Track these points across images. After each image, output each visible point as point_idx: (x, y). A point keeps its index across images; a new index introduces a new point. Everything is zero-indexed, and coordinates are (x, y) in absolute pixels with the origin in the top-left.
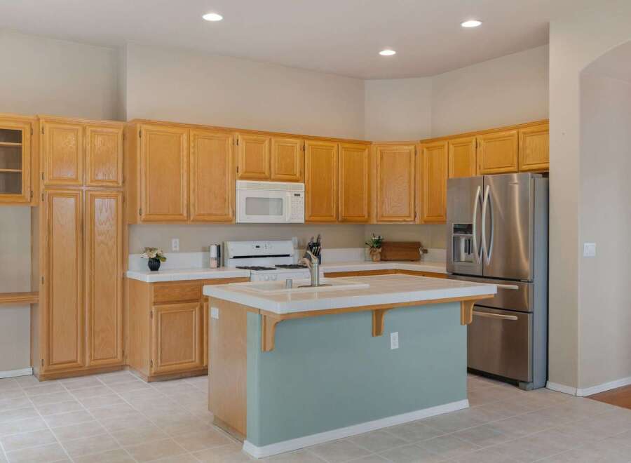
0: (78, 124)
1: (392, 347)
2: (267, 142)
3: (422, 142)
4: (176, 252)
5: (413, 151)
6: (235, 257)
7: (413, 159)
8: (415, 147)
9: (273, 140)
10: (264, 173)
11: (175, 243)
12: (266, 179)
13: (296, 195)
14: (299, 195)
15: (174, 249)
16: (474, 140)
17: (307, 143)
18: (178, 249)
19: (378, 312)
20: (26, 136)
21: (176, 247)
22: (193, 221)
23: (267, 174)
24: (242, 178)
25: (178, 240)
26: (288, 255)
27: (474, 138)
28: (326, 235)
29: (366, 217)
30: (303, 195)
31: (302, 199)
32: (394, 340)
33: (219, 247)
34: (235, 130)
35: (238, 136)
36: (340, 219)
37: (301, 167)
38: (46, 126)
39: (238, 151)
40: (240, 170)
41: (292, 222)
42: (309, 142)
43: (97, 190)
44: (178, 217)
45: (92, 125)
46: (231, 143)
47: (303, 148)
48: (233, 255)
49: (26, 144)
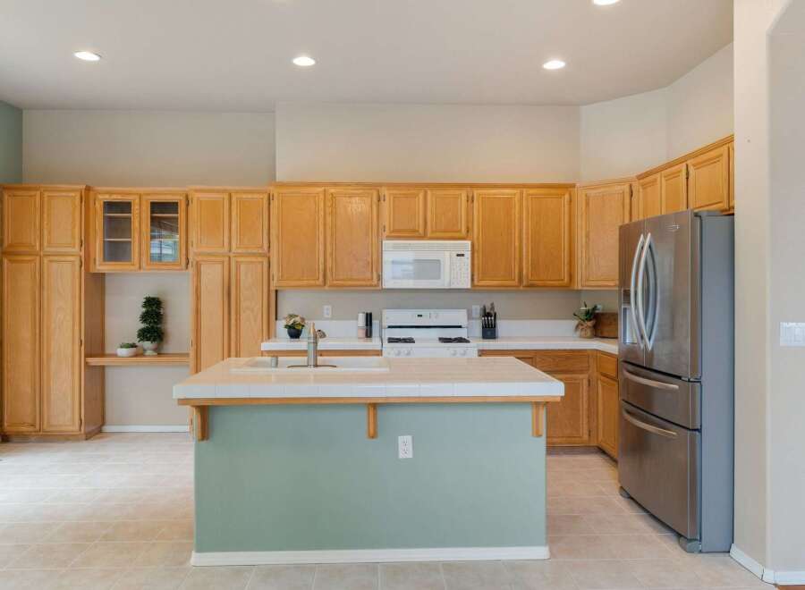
0: (224, 191)
1: (402, 455)
2: (421, 196)
3: (640, 177)
4: (327, 319)
5: (627, 190)
6: (389, 327)
7: (627, 201)
8: (631, 186)
9: (429, 192)
10: (418, 231)
11: (327, 310)
12: (423, 237)
13: (458, 255)
14: (463, 255)
15: (326, 316)
16: (684, 168)
17: (476, 192)
18: (330, 316)
20: (182, 207)
21: (328, 314)
22: (330, 286)
23: (421, 231)
24: (389, 238)
25: (330, 307)
26: (460, 327)
27: (684, 164)
28: (501, 304)
29: (566, 280)
30: (468, 254)
31: (467, 259)
32: (405, 447)
33: (371, 314)
34: (381, 185)
35: (385, 192)
36: (525, 283)
37: (467, 221)
38: (195, 196)
39: (386, 206)
40: (387, 229)
41: (453, 287)
42: (479, 191)
43: (241, 255)
44: (312, 282)
45: (237, 192)
46: (375, 199)
47: (471, 200)
48: (386, 324)
49: (181, 215)
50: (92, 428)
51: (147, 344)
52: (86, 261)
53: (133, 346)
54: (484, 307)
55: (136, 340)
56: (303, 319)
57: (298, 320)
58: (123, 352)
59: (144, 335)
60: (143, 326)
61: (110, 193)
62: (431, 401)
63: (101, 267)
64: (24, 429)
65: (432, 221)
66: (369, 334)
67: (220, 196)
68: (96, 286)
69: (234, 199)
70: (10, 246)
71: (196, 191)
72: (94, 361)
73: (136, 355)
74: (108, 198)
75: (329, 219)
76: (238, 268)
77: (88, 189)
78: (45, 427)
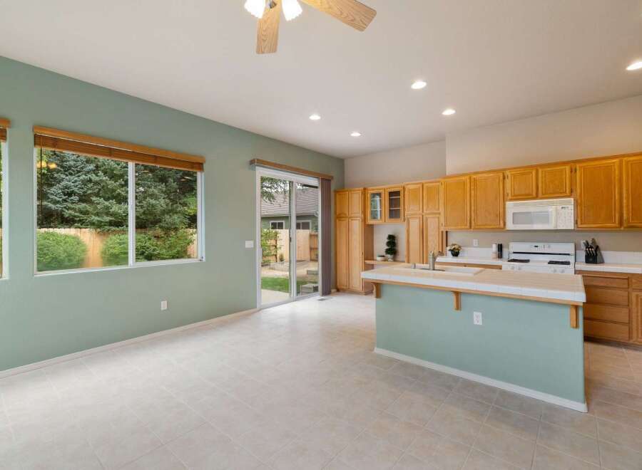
0: (420, 183)
1: (475, 322)
2: (534, 173)
4: (476, 247)
6: (514, 253)
9: (540, 170)
10: (532, 195)
11: (475, 242)
12: (537, 197)
13: (564, 208)
14: (568, 207)
17: (578, 165)
19: (457, 293)
20: (402, 193)
21: (476, 244)
22: (474, 229)
23: (534, 194)
24: (511, 200)
25: (476, 240)
26: (568, 254)
28: (601, 240)
30: (572, 206)
31: (571, 210)
32: (478, 318)
33: (501, 245)
34: (505, 170)
35: (508, 173)
36: (625, 225)
37: (571, 185)
38: (407, 187)
39: (508, 182)
40: (510, 195)
41: (559, 228)
42: (581, 165)
43: (429, 214)
44: (463, 227)
45: (426, 183)
46: (501, 178)
47: (573, 171)
48: (512, 251)
49: (401, 197)
50: (367, 290)
51: (389, 256)
52: (365, 220)
53: (383, 256)
54: (587, 242)
55: (384, 254)
56: (460, 247)
57: (456, 247)
58: (379, 259)
59: (388, 251)
60: (387, 247)
61: (373, 190)
62: (491, 294)
63: (370, 222)
64: (345, 287)
65: (542, 187)
66: (500, 256)
67: (418, 186)
68: (369, 230)
69: (424, 187)
70: (340, 214)
71: (408, 185)
72: (368, 262)
73: (385, 261)
74: (372, 192)
75: (473, 192)
76: (427, 220)
77: (365, 189)
78: (351, 287)
